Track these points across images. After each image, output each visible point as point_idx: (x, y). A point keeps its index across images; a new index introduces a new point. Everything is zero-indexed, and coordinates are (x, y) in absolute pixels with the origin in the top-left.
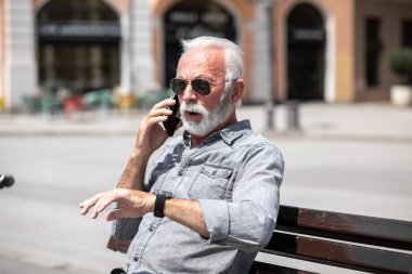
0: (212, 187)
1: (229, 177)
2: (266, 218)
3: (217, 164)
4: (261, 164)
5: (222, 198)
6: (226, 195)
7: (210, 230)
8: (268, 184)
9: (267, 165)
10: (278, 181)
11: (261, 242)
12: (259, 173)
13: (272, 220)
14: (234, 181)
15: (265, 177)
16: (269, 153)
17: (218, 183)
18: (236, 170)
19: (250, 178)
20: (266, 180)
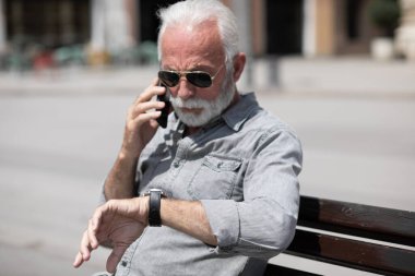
0: (218, 182)
1: (237, 170)
2: (285, 216)
3: (222, 154)
4: (275, 153)
5: (230, 196)
6: (235, 192)
7: (217, 233)
8: (285, 175)
9: (284, 154)
10: (297, 171)
11: (281, 245)
12: (273, 164)
13: (292, 218)
14: (243, 174)
15: (281, 167)
16: (284, 140)
17: (224, 178)
18: (245, 161)
19: (263, 171)
20: (282, 171)
